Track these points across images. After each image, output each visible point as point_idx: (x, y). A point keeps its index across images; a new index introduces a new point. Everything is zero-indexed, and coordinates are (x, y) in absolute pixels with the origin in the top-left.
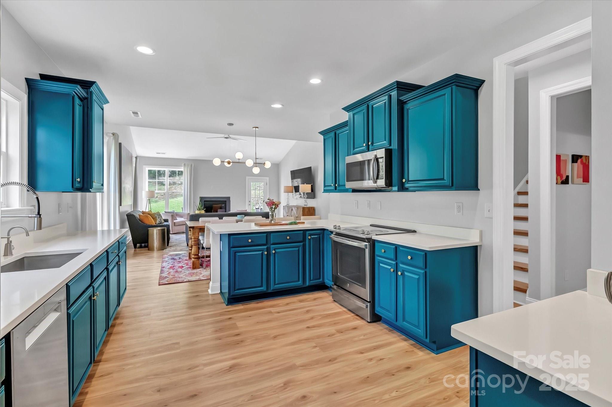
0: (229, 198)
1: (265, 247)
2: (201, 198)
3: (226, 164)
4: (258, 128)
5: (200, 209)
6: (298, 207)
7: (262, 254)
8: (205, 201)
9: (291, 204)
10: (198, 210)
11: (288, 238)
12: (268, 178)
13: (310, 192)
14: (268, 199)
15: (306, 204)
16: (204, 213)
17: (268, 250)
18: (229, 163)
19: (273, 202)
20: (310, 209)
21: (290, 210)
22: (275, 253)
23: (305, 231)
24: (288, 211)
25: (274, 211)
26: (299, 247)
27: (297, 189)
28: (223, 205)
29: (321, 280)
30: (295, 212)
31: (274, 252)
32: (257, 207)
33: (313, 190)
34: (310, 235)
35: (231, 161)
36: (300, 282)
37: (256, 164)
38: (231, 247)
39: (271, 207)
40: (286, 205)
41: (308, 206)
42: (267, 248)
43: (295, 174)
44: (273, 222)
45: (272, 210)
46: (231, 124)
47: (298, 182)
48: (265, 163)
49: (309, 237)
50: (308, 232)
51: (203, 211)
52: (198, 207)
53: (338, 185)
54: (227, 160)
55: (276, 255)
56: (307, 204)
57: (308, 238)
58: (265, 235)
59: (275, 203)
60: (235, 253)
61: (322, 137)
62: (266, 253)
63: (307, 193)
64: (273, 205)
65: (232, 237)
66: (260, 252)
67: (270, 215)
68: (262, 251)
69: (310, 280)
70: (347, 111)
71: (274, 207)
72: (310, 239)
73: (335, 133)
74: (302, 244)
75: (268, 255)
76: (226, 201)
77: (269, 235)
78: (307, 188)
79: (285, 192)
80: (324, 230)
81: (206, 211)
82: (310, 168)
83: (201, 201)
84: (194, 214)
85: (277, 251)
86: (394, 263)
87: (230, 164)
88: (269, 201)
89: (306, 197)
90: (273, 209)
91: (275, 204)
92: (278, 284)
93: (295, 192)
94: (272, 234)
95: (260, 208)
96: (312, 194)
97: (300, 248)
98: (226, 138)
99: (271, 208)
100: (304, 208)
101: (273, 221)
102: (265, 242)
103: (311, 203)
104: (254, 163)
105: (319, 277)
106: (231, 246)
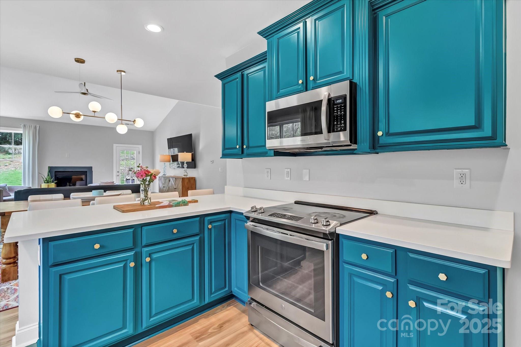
0: (91, 168)
1: (132, 253)
2: (51, 169)
3: (73, 117)
4: (124, 72)
5: (48, 181)
6: (176, 178)
7: (125, 267)
8: (56, 172)
9: (168, 175)
10: (45, 183)
11: (175, 231)
12: (140, 147)
13: (191, 161)
14: (138, 167)
15: (185, 174)
16: (54, 187)
17: (138, 258)
18: (78, 116)
19: (147, 171)
20: (190, 179)
21: (167, 180)
22: (150, 262)
23: (202, 217)
24: (165, 182)
25: (149, 185)
26: (193, 244)
27: (175, 158)
28: (83, 177)
29: (227, 289)
30: (173, 183)
31: (148, 259)
32: (128, 178)
33: (194, 159)
34: (211, 223)
35: (81, 113)
36: (195, 301)
37: (121, 121)
38: (50, 265)
39: (143, 179)
40: (162, 176)
41: (188, 177)
42: (136, 254)
43: (172, 143)
44: (146, 203)
45: (144, 183)
46: (80, 61)
47: (175, 151)
48: (135, 121)
49: (210, 226)
50: (207, 219)
51: (52, 183)
52: (45, 179)
53: (246, 147)
54: (74, 112)
55: (153, 264)
56: (187, 174)
57: (208, 228)
58: (131, 230)
59: (150, 172)
60: (61, 276)
61: (219, 83)
62: (132, 264)
63: (187, 163)
64: (147, 175)
65: (52, 244)
66: (122, 265)
67: (142, 191)
68: (124, 263)
69: (211, 293)
70: (265, 37)
71: (148, 178)
72: (211, 229)
73: (243, 76)
74: (197, 238)
75: (137, 270)
76: (87, 171)
77: (140, 229)
78: (186, 157)
79: (161, 161)
80: (230, 212)
81: (58, 185)
82: (190, 135)
83: (50, 171)
84: (40, 188)
85: (155, 256)
86: (392, 280)
87: (80, 117)
88: (139, 169)
89: (186, 167)
90: (147, 183)
91: (150, 174)
92: (156, 314)
93: (173, 162)
94: (145, 228)
95: (131, 179)
96: (193, 164)
97: (195, 245)
98: (84, 94)
99: (144, 181)
100: (183, 179)
101: (147, 201)
102: (130, 245)
103: (191, 173)
104: (118, 119)
105: (223, 285)
106: (51, 262)
